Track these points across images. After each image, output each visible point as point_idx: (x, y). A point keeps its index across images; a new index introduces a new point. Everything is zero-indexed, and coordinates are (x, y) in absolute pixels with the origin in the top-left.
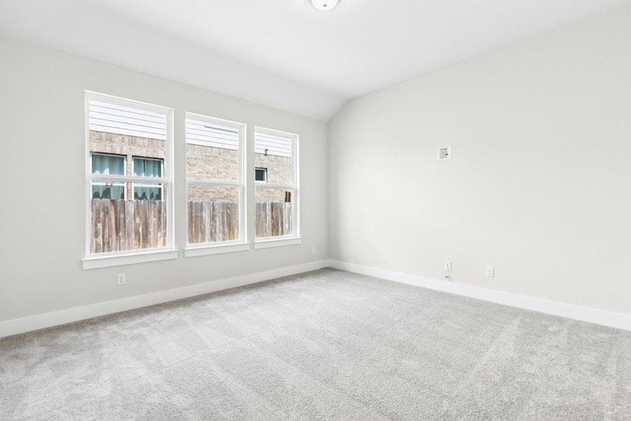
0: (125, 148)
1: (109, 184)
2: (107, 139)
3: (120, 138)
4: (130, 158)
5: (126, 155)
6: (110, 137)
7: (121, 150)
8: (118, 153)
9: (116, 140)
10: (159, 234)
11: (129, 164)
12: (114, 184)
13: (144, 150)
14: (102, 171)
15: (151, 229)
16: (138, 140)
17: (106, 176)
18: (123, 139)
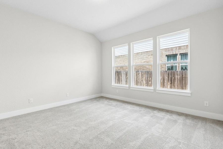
0: (177, 52)
1: (172, 65)
2: (171, 50)
3: (175, 48)
4: (179, 54)
5: (177, 54)
6: (172, 49)
7: (176, 52)
8: (174, 54)
9: (174, 49)
10: (169, 83)
11: (179, 57)
12: (173, 65)
13: (184, 51)
14: (171, 61)
15: (166, 81)
16: (182, 47)
17: (171, 62)
18: (176, 48)
